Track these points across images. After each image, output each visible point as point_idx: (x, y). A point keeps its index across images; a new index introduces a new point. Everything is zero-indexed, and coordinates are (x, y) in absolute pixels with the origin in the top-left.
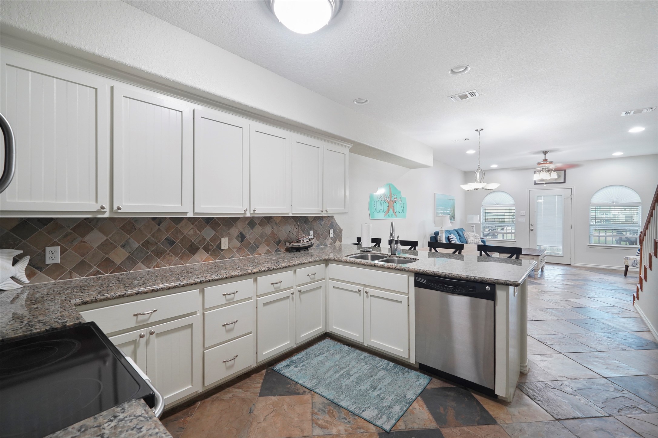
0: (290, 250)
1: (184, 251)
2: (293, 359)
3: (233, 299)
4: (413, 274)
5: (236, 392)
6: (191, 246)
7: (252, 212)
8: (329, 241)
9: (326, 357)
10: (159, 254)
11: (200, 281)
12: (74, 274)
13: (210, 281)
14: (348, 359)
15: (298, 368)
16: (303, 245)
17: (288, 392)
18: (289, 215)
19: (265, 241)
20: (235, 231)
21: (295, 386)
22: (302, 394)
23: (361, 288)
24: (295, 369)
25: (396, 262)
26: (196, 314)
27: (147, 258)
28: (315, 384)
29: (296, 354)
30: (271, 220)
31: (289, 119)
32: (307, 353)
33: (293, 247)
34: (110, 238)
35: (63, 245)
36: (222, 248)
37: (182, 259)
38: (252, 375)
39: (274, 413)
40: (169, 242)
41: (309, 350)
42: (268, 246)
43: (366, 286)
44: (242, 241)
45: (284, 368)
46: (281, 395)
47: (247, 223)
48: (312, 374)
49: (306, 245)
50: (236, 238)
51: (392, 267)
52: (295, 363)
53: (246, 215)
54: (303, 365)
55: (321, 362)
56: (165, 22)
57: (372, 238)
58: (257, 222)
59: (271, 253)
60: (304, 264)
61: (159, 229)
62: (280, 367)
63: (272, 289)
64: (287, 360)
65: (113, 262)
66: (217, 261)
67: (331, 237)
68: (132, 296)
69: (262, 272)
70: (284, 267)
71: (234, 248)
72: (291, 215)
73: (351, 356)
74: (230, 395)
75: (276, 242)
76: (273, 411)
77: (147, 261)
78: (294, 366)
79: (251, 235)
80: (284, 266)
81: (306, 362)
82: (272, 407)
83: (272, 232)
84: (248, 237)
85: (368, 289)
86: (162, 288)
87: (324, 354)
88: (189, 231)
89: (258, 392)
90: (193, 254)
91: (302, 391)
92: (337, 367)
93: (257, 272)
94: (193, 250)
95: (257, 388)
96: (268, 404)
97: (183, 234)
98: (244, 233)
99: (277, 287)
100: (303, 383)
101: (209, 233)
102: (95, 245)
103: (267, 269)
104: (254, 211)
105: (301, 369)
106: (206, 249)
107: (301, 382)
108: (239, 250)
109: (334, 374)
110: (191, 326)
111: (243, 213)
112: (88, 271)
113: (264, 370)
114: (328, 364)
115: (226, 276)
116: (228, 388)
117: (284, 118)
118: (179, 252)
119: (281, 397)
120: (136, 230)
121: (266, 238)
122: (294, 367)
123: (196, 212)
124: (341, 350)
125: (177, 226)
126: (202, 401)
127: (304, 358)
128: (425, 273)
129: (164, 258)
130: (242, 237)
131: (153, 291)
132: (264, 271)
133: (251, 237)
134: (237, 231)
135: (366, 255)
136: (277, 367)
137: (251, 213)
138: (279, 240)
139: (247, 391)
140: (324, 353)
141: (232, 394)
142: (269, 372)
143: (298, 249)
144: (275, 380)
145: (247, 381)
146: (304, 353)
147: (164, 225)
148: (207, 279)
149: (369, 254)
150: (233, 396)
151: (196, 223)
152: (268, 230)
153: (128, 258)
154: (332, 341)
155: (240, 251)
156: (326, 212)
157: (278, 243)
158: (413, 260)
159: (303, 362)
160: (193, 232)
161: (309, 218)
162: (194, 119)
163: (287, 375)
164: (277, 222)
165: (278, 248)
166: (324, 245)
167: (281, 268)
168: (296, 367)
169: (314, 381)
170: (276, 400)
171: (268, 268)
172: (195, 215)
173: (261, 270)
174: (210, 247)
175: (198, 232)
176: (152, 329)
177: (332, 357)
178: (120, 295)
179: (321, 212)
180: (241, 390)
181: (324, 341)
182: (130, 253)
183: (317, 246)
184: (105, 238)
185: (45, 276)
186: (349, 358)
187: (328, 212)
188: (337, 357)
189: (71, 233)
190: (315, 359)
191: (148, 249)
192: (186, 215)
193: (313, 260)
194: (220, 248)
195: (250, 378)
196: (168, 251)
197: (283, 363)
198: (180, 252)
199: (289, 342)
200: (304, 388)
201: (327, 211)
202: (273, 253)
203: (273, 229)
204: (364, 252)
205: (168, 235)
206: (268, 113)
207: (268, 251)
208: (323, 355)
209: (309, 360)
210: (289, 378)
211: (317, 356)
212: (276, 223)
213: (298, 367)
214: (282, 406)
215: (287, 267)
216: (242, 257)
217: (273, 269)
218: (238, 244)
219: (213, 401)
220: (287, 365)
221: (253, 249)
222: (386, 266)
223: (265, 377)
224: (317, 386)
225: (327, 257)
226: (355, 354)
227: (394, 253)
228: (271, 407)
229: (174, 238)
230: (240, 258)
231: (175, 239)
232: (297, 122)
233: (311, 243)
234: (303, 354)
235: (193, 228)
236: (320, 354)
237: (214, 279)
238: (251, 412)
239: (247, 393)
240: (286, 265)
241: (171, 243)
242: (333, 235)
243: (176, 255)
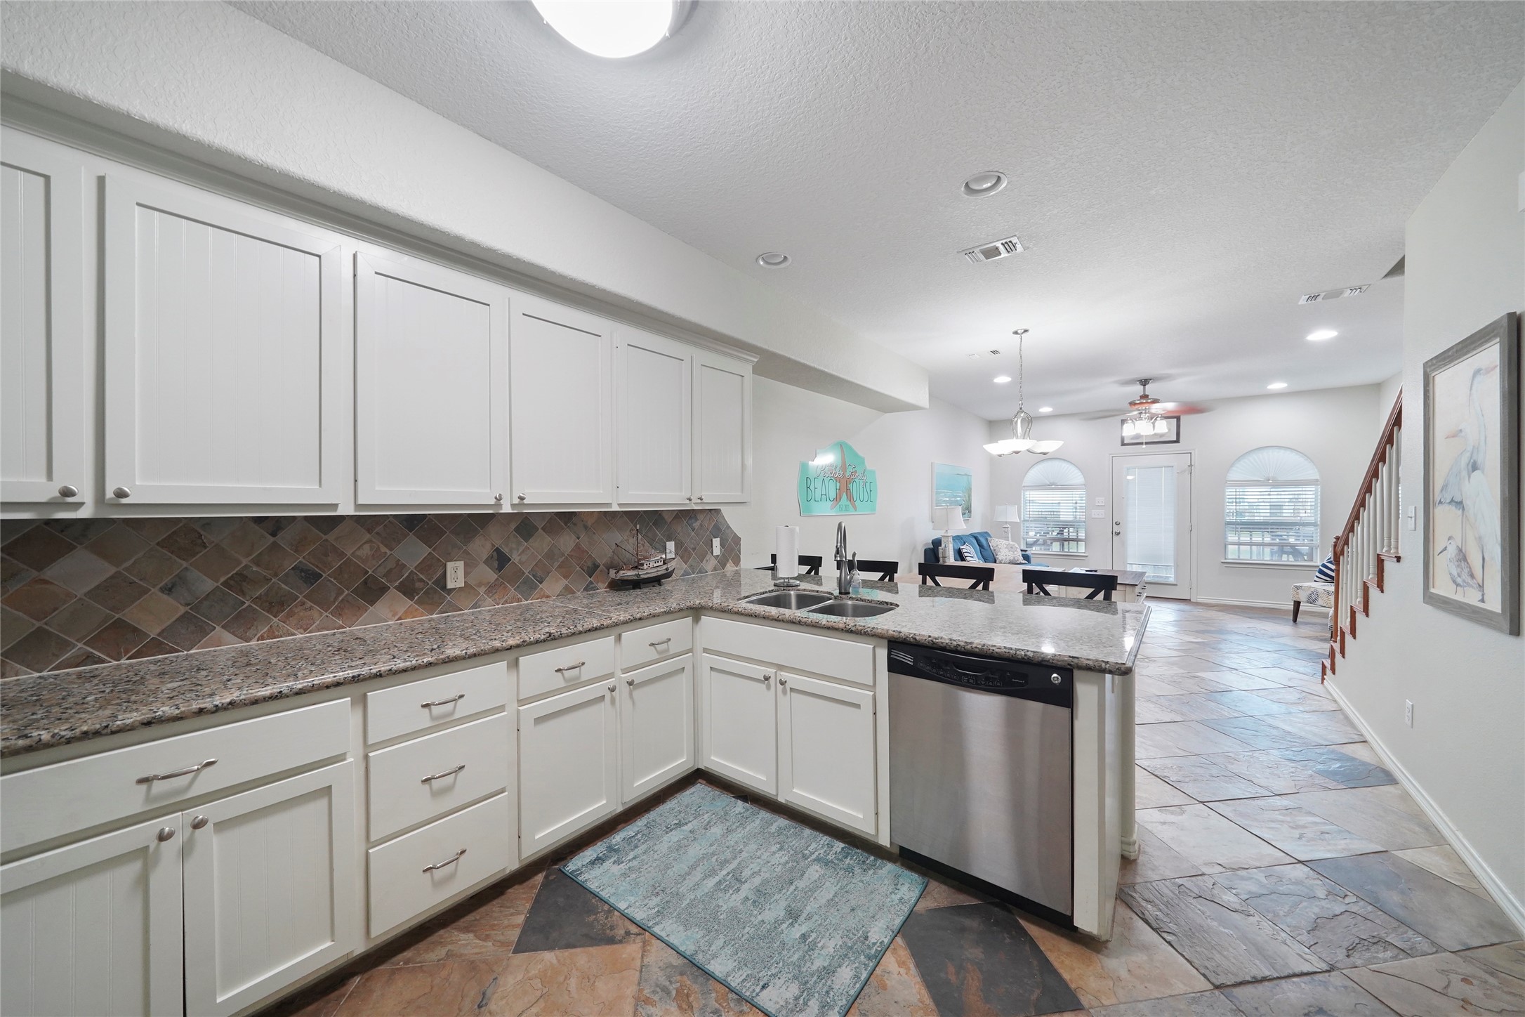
0: (619, 586)
1: (347, 595)
2: (614, 841)
3: (453, 713)
4: (886, 642)
5: (458, 940)
6: (365, 582)
7: (516, 501)
8: (710, 564)
9: (690, 831)
10: (277, 604)
11: (353, 677)
12: (13, 665)
13: (383, 674)
14: (740, 835)
15: (621, 866)
16: (647, 573)
17: (586, 935)
18: (611, 507)
19: (559, 567)
20: (481, 547)
21: (607, 918)
22: (620, 942)
23: (770, 671)
24: (616, 869)
25: (850, 611)
26: (345, 760)
27: (237, 617)
28: (656, 909)
29: (623, 825)
30: (574, 520)
31: (605, 290)
32: (647, 823)
33: (626, 578)
34: (126, 569)
36: (450, 585)
37: (340, 615)
38: (510, 890)
39: (542, 1004)
40: (303, 574)
41: (653, 815)
42: (566, 577)
43: (780, 667)
44: (500, 568)
45: (589, 867)
46: (569, 946)
47: (513, 526)
48: (652, 883)
49: (655, 574)
50: (486, 562)
51: (837, 627)
52: (617, 851)
53: (501, 509)
54: (634, 858)
55: (679, 847)
56: (257, 22)
57: (799, 556)
58: (540, 524)
59: (573, 593)
60: (640, 619)
61: (275, 546)
62: (580, 864)
63: (559, 681)
64: (599, 844)
65: (135, 630)
66: (435, 616)
67: (714, 554)
68: (129, 730)
69: (531, 644)
70: (589, 630)
71: (480, 585)
72: (615, 508)
73: (748, 828)
74: (441, 952)
75: (585, 568)
76: (541, 997)
77: (241, 623)
78: (612, 860)
79: (522, 555)
80: (590, 626)
81: (643, 847)
82: (540, 985)
83: (578, 546)
84: (515, 558)
85: (784, 675)
86: (230, 703)
87: (686, 824)
88: (360, 550)
89: (512, 938)
90: (372, 603)
91: (622, 932)
92: (714, 859)
93: (518, 646)
94: (371, 591)
95: (514, 926)
96: (530, 974)
97: (342, 554)
98: (505, 550)
99: (571, 676)
100: (627, 908)
101: (413, 552)
102: (81, 591)
103: (543, 637)
104: (521, 498)
105: (629, 868)
106: (408, 590)
107: (622, 906)
108: (492, 589)
109: (703, 880)
110: (327, 791)
111: (493, 503)
112: (57, 656)
113: (540, 875)
114: (695, 851)
115: (430, 659)
116: (442, 932)
117: (593, 287)
118: (332, 599)
119: (567, 953)
120: (205, 547)
121: (561, 560)
122: (614, 863)
123: (360, 502)
124: (726, 813)
125: (324, 537)
126: (366, 976)
127: (639, 836)
128: (912, 640)
129: (291, 614)
130: (500, 560)
131: (201, 711)
132: (537, 642)
133: (524, 558)
134: (488, 546)
135: (785, 595)
136: (572, 866)
137: (513, 505)
138: (594, 564)
139: (487, 938)
140: (687, 821)
141: (449, 947)
142: (552, 878)
143: (637, 584)
144: (561, 900)
145: (494, 907)
146: (640, 823)
147: (284, 538)
148: (374, 671)
149: (792, 593)
150: (449, 955)
151: (379, 529)
152: (567, 542)
153: (185, 618)
154: (710, 789)
155: (496, 592)
156: (699, 501)
157: (592, 570)
158: (885, 606)
159: (636, 847)
160: (371, 550)
161: (664, 515)
162: (355, 275)
163: (593, 886)
164: (589, 523)
165: (591, 583)
166: (700, 572)
167: (580, 633)
168: (618, 862)
169: (655, 901)
170: (555, 962)
171: (548, 635)
172: (359, 511)
173: (527, 639)
174: (418, 585)
175: (384, 549)
176: (199, 812)
177: (704, 831)
178: (86, 733)
179: (688, 502)
180: (471, 936)
181: (692, 790)
182: (188, 605)
183: (683, 575)
184: (112, 570)
186: (742, 832)
187: (704, 501)
188: (717, 830)
190: (665, 838)
191: (243, 593)
192: (336, 510)
193: (662, 610)
194: (444, 587)
195: (503, 897)
196: (301, 597)
197: (589, 854)
198: (336, 599)
199: (604, 802)
200: (628, 923)
201: (701, 499)
202: (579, 594)
203: (578, 540)
204: (782, 588)
205: (301, 559)
206: (553, 273)
207: (567, 588)
208: (685, 828)
209: (650, 843)
210: (595, 895)
211: (671, 830)
212: (586, 527)
213: (623, 862)
214: (565, 980)
215: (596, 629)
216: (500, 606)
217: (561, 636)
218: (492, 576)
219: (393, 972)
220: (598, 859)
221: (529, 584)
222: (823, 623)
223: (538, 895)
224: (660, 917)
225: (698, 602)
226: (758, 822)
227: (845, 589)
228: (537, 983)
229: (317, 567)
230: (497, 606)
231: (320, 569)
232: (625, 298)
233: (667, 569)
234: (638, 827)
235: (369, 541)
236: (679, 825)
237: (395, 668)
238: (484, 1003)
239: (485, 944)
240: (594, 626)
241: (310, 577)
242: (721, 550)
243: (324, 605)
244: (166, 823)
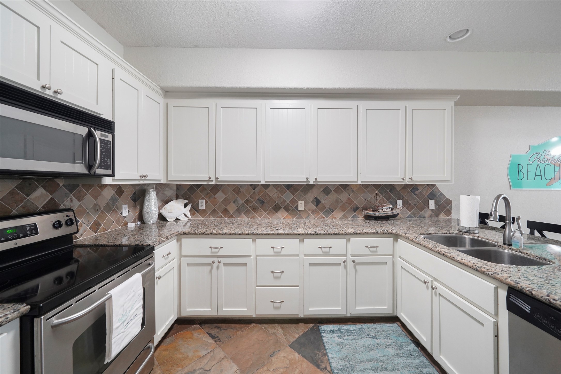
0: (368, 218)
1: (271, 208)
2: (343, 327)
3: (280, 252)
4: (507, 287)
5: (278, 330)
6: (275, 205)
7: (314, 180)
8: (427, 214)
9: (378, 343)
10: (254, 209)
11: (252, 233)
12: (211, 216)
13: (260, 234)
14: (403, 362)
15: (340, 339)
16: (380, 214)
17: (312, 357)
18: (357, 183)
19: (341, 207)
20: (310, 196)
21: (322, 356)
22: (321, 369)
23: (429, 279)
24: (337, 339)
25: (506, 259)
26: (251, 257)
27: (247, 211)
28: (341, 367)
29: (351, 323)
30: (347, 188)
32: (361, 328)
33: (369, 215)
34: (227, 196)
35: (206, 199)
36: (299, 209)
37: (269, 215)
38: (300, 324)
39: (285, 370)
40: (260, 201)
41: (365, 326)
42: (344, 211)
43: (436, 280)
44: (317, 205)
45: (328, 332)
46: (304, 357)
47: (322, 189)
48: (346, 354)
49: (385, 215)
50: (312, 202)
52: (342, 332)
53: (309, 183)
54: (347, 340)
55: (368, 347)
58: (332, 189)
59: (347, 218)
60: (360, 234)
61: (254, 193)
62: (326, 329)
63: (320, 252)
64: (337, 325)
65: (229, 211)
66: (295, 219)
67: (430, 208)
68: (208, 234)
69: (308, 234)
70: (333, 234)
71: (309, 210)
72: (360, 183)
73: (410, 361)
74: (272, 331)
75: (353, 208)
76: (286, 367)
77: (247, 213)
78: (338, 335)
79: (325, 201)
80: (333, 232)
81: (353, 337)
82: (288, 364)
83: (349, 199)
84: (322, 201)
85: (436, 284)
86: (225, 233)
87: (378, 339)
88: (273, 194)
89: (291, 341)
90: (277, 212)
91: (324, 366)
92: (381, 364)
93: (303, 234)
94: (277, 208)
95: (294, 337)
96: (288, 357)
97: (269, 196)
98: (319, 198)
99: (326, 251)
100: (331, 358)
101: (288, 197)
102: (220, 201)
103: (313, 233)
104: (316, 179)
105: (342, 342)
106: (287, 209)
107: (330, 355)
108: (314, 212)
109: (369, 370)
110: (246, 264)
111: (306, 181)
112: (217, 215)
113: (312, 324)
114: (374, 354)
115: (273, 232)
116: (277, 325)
117: (344, 89)
118: (267, 209)
119: (302, 359)
120: (241, 192)
121: (342, 204)
122: (337, 336)
124: (401, 346)
125: (265, 191)
126: (256, 325)
127: (354, 332)
129: (257, 213)
130: (317, 202)
131: (220, 234)
132: (310, 234)
133: (326, 202)
134: (313, 196)
135: (461, 237)
136: (324, 328)
137: (314, 181)
138: (357, 207)
139: (285, 335)
140: (379, 338)
141: (275, 331)
142: (315, 328)
143: (376, 218)
144: (312, 338)
145: (293, 326)
146: (358, 326)
147: (257, 190)
148: (257, 232)
149: (467, 236)
150: (274, 334)
151: (279, 189)
152: (344, 197)
153: (237, 210)
154: (400, 329)
155: (315, 214)
156: (410, 180)
157: (356, 209)
159: (350, 335)
160: (277, 195)
161: (396, 186)
162: (265, 112)
163: (325, 340)
164: (355, 190)
165: (355, 215)
166: (420, 216)
167: (329, 234)
168: (339, 337)
169: (343, 363)
170: (297, 359)
171: (315, 232)
172: (266, 183)
173: (307, 232)
174: (290, 208)
175: (280, 195)
176: (220, 259)
177: (384, 347)
178: (202, 233)
179: (402, 180)
180: (282, 331)
181: (391, 325)
182: (237, 207)
183: (408, 217)
184: (225, 196)
185: (199, 215)
186: (405, 361)
187: (414, 180)
188: (391, 351)
189: (209, 193)
190: (364, 339)
191: (248, 205)
192: (260, 183)
193: (373, 232)
194: (297, 210)
195: (297, 325)
196: (260, 208)
197: (331, 327)
198: (268, 209)
199: (340, 309)
200: (328, 364)
202: (349, 219)
203: (349, 196)
204: (461, 233)
205: (260, 197)
206: (325, 89)
207: (344, 216)
208: (376, 340)
209: (357, 337)
210: (324, 345)
211: (369, 338)
212: (353, 191)
213: (341, 338)
214: (295, 368)
215: (336, 234)
216: (317, 219)
217: (320, 234)
218: (314, 207)
219: (261, 328)
220: (333, 331)
221: (328, 212)
223: (307, 331)
224: (340, 372)
225: (396, 231)
226: (418, 361)
227: (509, 242)
228: (288, 361)
229: (264, 199)
230: (315, 219)
231: (264, 200)
233: (392, 213)
234: (356, 328)
235: (276, 193)
236: (374, 337)
237: (263, 233)
238: (272, 355)
239: (284, 337)
240: (336, 232)
241: (262, 202)
242: (435, 207)
243: (265, 211)
244: (215, 259)
